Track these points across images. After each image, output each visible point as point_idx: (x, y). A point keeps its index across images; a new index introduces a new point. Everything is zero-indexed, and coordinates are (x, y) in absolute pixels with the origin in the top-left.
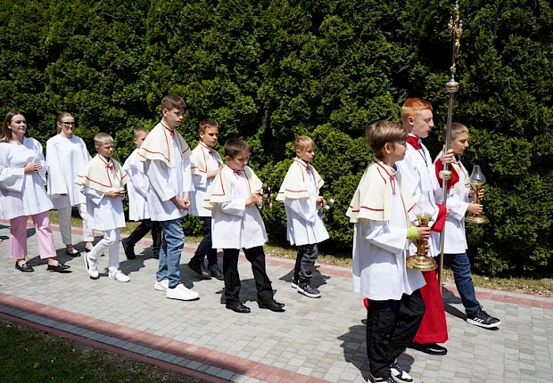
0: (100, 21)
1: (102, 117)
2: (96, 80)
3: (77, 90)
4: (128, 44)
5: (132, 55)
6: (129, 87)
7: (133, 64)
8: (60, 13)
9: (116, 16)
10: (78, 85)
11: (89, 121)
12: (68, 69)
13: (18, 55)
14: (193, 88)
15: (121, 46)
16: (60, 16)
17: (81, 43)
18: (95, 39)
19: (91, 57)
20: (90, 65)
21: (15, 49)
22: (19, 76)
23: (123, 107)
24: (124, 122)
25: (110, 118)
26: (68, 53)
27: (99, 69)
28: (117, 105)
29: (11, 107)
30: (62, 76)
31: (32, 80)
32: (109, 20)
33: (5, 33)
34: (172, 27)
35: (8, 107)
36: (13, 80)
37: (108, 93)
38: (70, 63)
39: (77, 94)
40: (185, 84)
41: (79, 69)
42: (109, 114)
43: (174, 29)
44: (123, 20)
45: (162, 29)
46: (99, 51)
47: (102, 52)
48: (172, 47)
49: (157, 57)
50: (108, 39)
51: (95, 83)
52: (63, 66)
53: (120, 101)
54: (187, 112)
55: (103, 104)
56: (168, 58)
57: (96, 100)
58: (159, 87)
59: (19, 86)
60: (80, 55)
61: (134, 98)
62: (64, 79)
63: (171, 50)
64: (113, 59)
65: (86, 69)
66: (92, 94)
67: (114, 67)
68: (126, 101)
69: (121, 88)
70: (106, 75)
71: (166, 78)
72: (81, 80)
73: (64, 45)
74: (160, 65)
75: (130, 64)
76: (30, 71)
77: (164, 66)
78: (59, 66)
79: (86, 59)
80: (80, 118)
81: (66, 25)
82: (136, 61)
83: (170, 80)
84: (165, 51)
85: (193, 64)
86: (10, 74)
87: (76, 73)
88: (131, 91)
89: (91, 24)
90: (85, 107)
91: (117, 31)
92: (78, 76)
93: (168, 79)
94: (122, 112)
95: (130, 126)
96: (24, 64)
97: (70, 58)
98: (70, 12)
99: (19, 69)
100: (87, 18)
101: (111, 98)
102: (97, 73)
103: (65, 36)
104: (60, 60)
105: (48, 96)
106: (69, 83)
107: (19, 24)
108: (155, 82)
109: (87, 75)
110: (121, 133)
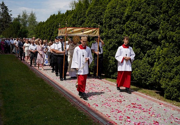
0: (145, 5)
1: (142, 44)
2: (141, 29)
3: (134, 33)
4: (156, 14)
5: (157, 19)
6: (154, 32)
7: (157, 22)
8: (131, 3)
9: (152, 3)
10: (134, 31)
11: (137, 46)
12: (132, 25)
13: (118, 20)
14: (177, 33)
15: (153, 15)
16: (131, 4)
17: (137, 14)
18: (142, 13)
19: (140, 20)
20: (139, 23)
21: (117, 17)
22: (117, 27)
23: (151, 40)
24: (151, 47)
25: (145, 45)
26: (132, 19)
27: (143, 25)
28: (148, 40)
29: (113, 39)
30: (129, 28)
31: (122, 29)
32: (149, 5)
33: (115, 11)
34: (171, 6)
35: (112, 39)
36: (115, 29)
37: (145, 35)
38: (132, 23)
39: (134, 35)
40: (174, 31)
41: (136, 24)
42: (145, 43)
43: (172, 7)
44: (155, 4)
45: (167, 8)
46: (143, 17)
47: (144, 18)
48: (170, 15)
49: (164, 20)
50: (147, 12)
51: (140, 30)
52: (129, 24)
53: (150, 38)
54: (174, 44)
55: (143, 39)
56: (168, 20)
57: (140, 37)
58: (163, 32)
59: (117, 31)
60: (136, 20)
61: (156, 37)
62: (130, 29)
63: (170, 16)
64: (148, 20)
65: (138, 25)
66: (139, 35)
67: (148, 24)
68: (152, 38)
69: (151, 33)
70: (145, 27)
71: (166, 29)
72: (135, 29)
73: (131, 16)
74: (165, 23)
75: (155, 23)
76: (121, 26)
77: (166, 23)
78: (128, 24)
79: (138, 21)
80: (134, 44)
81: (133, 8)
82: (158, 21)
83: (168, 30)
84: (167, 17)
85: (178, 22)
86: (114, 27)
87: (134, 26)
88: (155, 34)
89: (141, 7)
90: (136, 40)
91: (152, 9)
92: (134, 28)
93: (167, 29)
94: (150, 43)
95: (153, 49)
96: (120, 23)
97: (133, 20)
98: (135, 2)
99: (118, 25)
100: (140, 4)
101: (146, 36)
102: (142, 27)
103: (132, 12)
104: (129, 21)
105: (124, 35)
106: (131, 31)
107: (120, 8)
108: (162, 30)
109: (138, 27)
110: (149, 51)
